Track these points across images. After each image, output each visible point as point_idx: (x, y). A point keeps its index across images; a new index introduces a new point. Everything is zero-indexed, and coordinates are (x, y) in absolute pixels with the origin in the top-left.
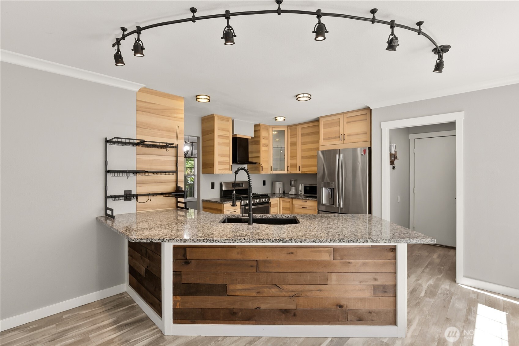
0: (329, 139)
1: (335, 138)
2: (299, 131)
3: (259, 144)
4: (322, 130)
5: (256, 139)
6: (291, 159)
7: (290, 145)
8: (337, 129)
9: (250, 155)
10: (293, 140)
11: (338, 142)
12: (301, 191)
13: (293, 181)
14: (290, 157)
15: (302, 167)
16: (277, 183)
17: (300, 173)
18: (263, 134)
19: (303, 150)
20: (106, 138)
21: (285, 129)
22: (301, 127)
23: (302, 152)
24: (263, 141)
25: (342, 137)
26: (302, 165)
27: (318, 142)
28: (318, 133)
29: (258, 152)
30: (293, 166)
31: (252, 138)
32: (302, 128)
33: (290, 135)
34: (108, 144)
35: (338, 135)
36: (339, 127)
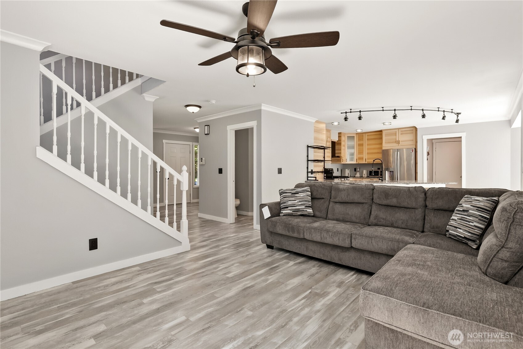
0: (389, 143)
1: (393, 142)
2: (366, 137)
3: (341, 145)
4: (384, 138)
5: (340, 142)
6: (358, 154)
7: (358, 146)
8: (394, 137)
9: (336, 152)
10: (361, 142)
11: (395, 145)
12: (365, 175)
13: (358, 168)
14: (358, 153)
15: (367, 159)
16: (347, 170)
17: (366, 163)
18: (343, 138)
19: (368, 149)
20: (308, 145)
21: (355, 135)
22: (366, 134)
23: (367, 150)
24: (343, 143)
25: (398, 142)
26: (367, 158)
27: (381, 144)
28: (381, 138)
29: (340, 150)
30: (361, 159)
31: (337, 141)
32: (368, 135)
33: (358, 139)
34: (309, 148)
35: (395, 141)
36: (395, 136)
